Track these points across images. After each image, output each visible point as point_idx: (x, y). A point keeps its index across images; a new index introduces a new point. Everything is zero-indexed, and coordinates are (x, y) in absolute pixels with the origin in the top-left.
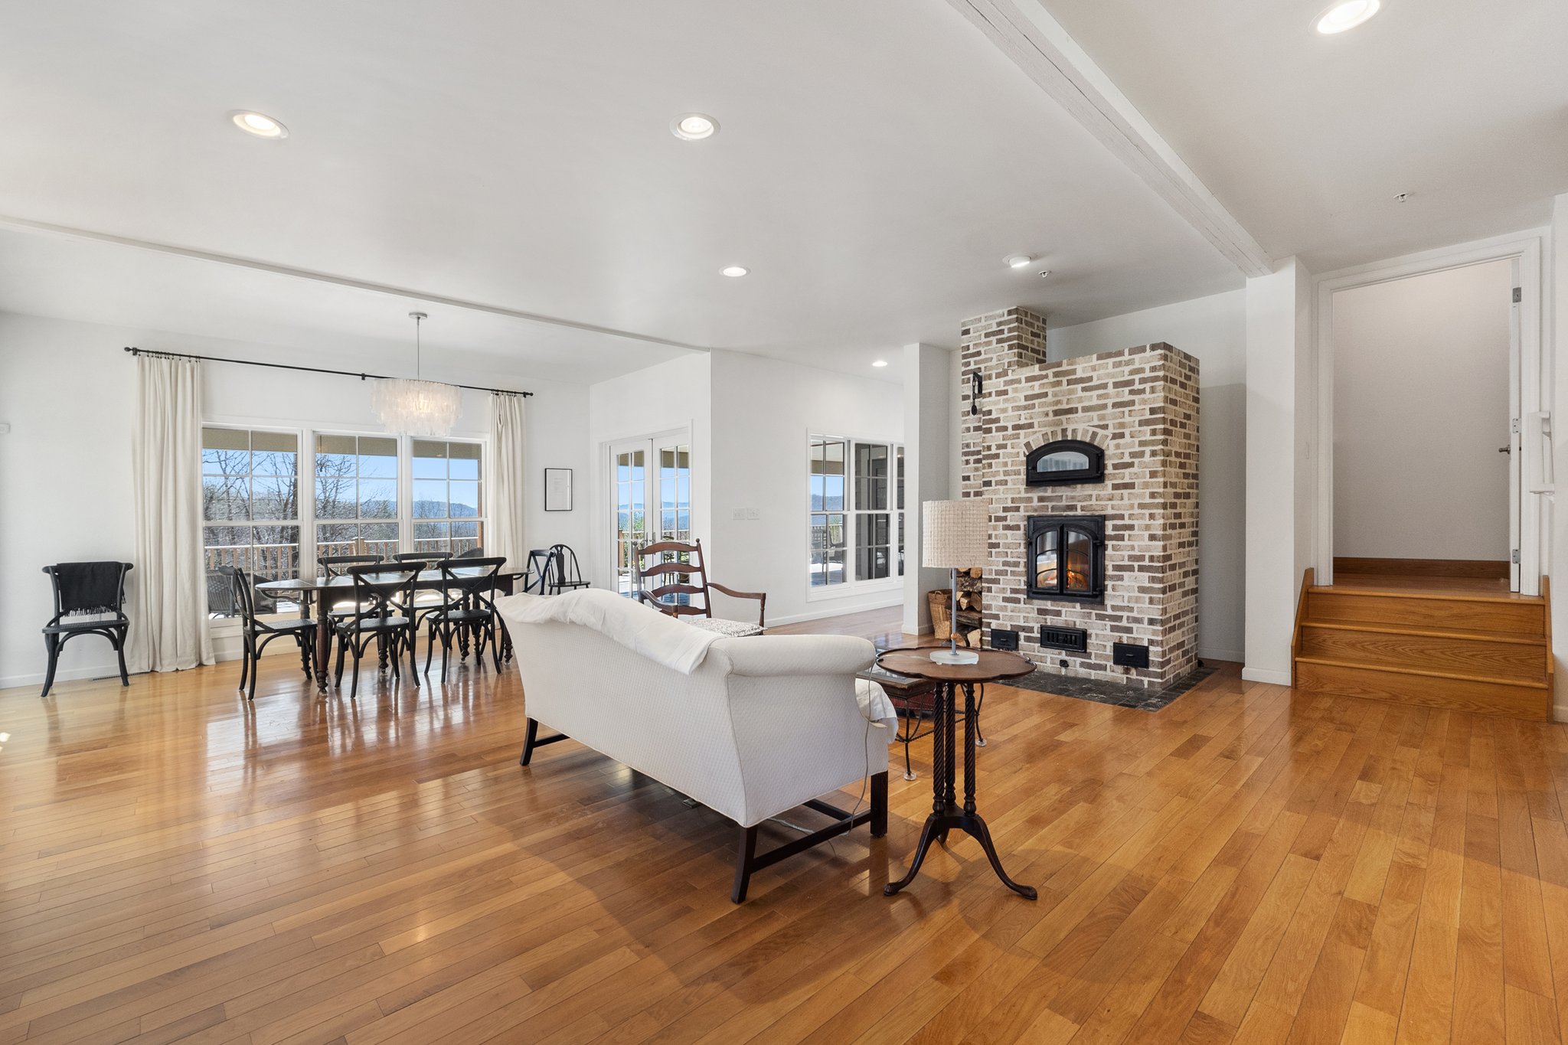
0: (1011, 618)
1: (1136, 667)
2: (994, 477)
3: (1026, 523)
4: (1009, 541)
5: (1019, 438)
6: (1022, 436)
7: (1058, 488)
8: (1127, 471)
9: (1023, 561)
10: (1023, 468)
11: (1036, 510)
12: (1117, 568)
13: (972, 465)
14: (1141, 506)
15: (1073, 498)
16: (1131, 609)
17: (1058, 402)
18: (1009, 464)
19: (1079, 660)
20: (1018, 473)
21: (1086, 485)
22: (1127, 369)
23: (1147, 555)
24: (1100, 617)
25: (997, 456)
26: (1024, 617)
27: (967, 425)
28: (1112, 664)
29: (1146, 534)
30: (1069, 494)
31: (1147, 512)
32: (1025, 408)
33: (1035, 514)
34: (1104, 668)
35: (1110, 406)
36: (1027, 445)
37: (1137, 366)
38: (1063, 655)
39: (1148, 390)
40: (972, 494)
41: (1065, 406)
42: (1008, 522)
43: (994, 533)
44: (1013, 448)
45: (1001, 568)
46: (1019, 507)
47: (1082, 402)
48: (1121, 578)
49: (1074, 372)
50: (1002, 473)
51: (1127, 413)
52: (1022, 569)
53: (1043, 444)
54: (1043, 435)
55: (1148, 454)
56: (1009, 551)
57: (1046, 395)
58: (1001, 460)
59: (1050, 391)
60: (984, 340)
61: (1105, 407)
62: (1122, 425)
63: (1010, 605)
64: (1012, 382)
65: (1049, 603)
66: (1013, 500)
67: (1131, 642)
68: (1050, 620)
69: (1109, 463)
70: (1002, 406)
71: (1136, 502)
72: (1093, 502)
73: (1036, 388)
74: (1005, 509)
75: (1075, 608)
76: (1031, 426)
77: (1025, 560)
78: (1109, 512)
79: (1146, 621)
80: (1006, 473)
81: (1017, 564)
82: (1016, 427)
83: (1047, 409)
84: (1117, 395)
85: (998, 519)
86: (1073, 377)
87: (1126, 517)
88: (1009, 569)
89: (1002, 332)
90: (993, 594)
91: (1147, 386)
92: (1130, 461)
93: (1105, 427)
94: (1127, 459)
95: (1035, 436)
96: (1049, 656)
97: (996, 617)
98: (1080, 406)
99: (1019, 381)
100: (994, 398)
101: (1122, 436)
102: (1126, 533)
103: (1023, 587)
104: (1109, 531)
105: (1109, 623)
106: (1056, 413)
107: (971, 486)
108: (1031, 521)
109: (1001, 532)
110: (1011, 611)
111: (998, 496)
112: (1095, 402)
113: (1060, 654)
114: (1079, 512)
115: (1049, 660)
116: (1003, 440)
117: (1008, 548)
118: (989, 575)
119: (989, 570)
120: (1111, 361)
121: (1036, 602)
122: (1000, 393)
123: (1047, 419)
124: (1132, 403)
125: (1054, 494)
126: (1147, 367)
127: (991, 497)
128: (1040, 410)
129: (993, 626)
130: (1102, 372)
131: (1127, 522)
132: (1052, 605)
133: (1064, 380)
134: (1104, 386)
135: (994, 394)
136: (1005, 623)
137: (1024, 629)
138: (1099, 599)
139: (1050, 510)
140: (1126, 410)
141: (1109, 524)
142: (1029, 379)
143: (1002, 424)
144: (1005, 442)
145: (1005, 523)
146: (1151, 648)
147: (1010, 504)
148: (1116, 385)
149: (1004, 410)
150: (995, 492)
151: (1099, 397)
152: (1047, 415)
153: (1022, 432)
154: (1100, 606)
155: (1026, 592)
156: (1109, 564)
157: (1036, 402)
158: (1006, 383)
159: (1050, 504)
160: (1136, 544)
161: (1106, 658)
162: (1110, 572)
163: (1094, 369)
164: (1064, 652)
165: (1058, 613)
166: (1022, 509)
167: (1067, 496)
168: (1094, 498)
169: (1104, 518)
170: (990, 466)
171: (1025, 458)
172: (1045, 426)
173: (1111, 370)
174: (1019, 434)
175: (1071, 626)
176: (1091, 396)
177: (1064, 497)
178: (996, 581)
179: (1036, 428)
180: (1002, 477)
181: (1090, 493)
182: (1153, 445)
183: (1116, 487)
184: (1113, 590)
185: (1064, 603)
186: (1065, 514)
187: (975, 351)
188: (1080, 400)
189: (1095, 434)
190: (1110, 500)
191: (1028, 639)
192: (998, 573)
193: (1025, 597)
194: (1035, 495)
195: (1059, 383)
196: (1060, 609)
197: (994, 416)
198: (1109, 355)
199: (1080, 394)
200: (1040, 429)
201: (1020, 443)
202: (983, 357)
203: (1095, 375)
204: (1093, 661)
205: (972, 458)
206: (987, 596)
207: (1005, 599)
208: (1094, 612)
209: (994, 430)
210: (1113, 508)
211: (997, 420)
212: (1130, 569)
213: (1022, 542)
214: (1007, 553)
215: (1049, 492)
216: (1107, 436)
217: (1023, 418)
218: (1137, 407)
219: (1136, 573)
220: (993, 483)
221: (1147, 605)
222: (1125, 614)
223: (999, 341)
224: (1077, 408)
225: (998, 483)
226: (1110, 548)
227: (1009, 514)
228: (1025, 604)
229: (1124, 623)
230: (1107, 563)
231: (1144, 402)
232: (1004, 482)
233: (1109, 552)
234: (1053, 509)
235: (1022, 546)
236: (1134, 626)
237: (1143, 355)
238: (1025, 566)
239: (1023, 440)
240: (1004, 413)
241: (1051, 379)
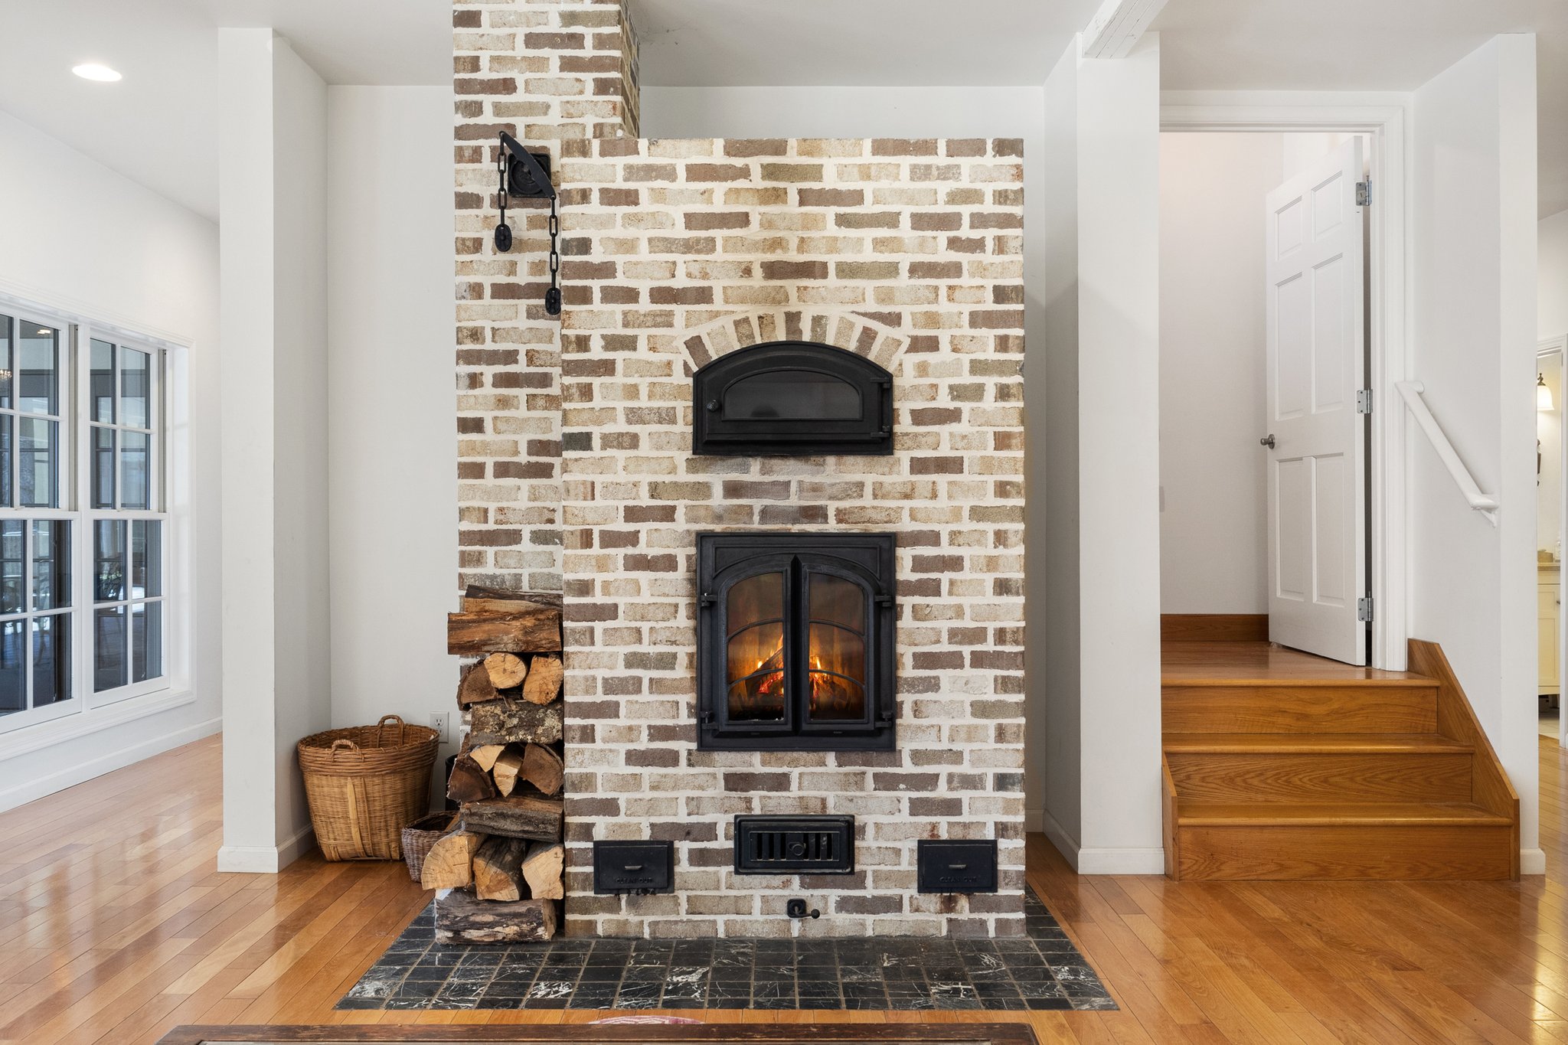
0: (652, 807)
1: (968, 891)
2: (599, 423)
3: (693, 551)
4: (645, 598)
5: (670, 325)
6: (679, 320)
7: (776, 463)
8: (945, 430)
9: (685, 650)
10: (684, 407)
11: (719, 518)
12: (925, 660)
13: (488, 390)
14: (979, 513)
15: (816, 489)
16: (956, 757)
17: (777, 244)
18: (644, 391)
19: (834, 894)
20: (668, 417)
21: (850, 460)
22: (944, 188)
23: (991, 627)
24: (886, 783)
25: (607, 368)
26: (689, 800)
27: (473, 279)
28: (913, 891)
29: (989, 578)
30: (808, 478)
31: (990, 527)
32: (688, 246)
33: (718, 528)
34: (893, 905)
35: (904, 269)
36: (695, 345)
37: (964, 183)
38: (795, 888)
39: (990, 245)
40: (489, 470)
41: (794, 256)
42: (642, 549)
43: (599, 578)
44: (653, 349)
45: (622, 672)
46: (673, 509)
47: (838, 251)
48: (933, 685)
49: (816, 173)
50: (621, 417)
51: (943, 292)
52: (682, 672)
53: (737, 347)
54: (737, 323)
55: (990, 392)
56: (645, 627)
57: (743, 220)
58: (619, 379)
59: (756, 212)
60: (521, 51)
61: (892, 270)
62: (932, 319)
63: (648, 772)
64: (650, 172)
65: (756, 757)
66: (655, 490)
67: (958, 834)
68: (761, 803)
69: (904, 407)
70: (619, 232)
71: (966, 504)
72: (868, 501)
73: (718, 198)
74: (633, 514)
75: (823, 764)
76: (703, 295)
77: (693, 649)
78: (905, 525)
79: (990, 782)
80: (634, 416)
81: (667, 661)
82: (662, 295)
83: (746, 257)
84: (922, 245)
85: (611, 539)
86: (815, 185)
87: (945, 539)
88: (646, 675)
89: (576, 40)
90: (599, 744)
91: (990, 234)
92: (953, 405)
93: (894, 320)
94: (944, 401)
95: (716, 324)
96: (757, 894)
97: (609, 807)
98: (832, 260)
99: (669, 173)
100: (595, 207)
101: (932, 344)
102: (945, 577)
103: (686, 719)
104: (905, 572)
105: (906, 795)
106: (773, 270)
107: (485, 449)
108: (709, 550)
109: (621, 574)
110: (653, 788)
111: (608, 478)
112: (868, 255)
113: (786, 885)
114: (832, 526)
115: (757, 904)
116: (626, 325)
117: (643, 618)
118: (587, 692)
119: (586, 679)
120: (906, 161)
121: (720, 757)
122: (612, 197)
123: (745, 282)
124: (955, 269)
125: (767, 479)
126: (988, 189)
127: (590, 478)
128: (731, 257)
129: (600, 834)
130: (884, 184)
131: (945, 550)
132: (764, 763)
133: (793, 189)
134: (891, 220)
135: (595, 196)
136: (634, 820)
137: (687, 832)
138: (884, 738)
139: (756, 518)
140: (943, 283)
141: (905, 556)
142: (697, 173)
143: (620, 281)
144: (629, 332)
145: (630, 550)
146: (1003, 844)
147: (645, 501)
148: (920, 221)
149: (627, 246)
150: (602, 465)
151: (879, 244)
152: (747, 272)
153: (679, 310)
154: (884, 756)
155: (694, 734)
156: (905, 651)
157: (719, 234)
158: (631, 172)
159: (758, 504)
160: (966, 601)
161: (900, 879)
162: (907, 670)
163: (865, 173)
164: (796, 880)
165: (780, 782)
166: (680, 514)
167: (800, 483)
168: (868, 491)
169: (891, 540)
170: (586, 392)
171: (690, 381)
172: (743, 301)
173: (905, 182)
174: (671, 314)
175: (814, 810)
176: (860, 240)
177: (794, 487)
178: (609, 710)
179: (718, 304)
180: (621, 426)
181: (857, 477)
182: (1002, 373)
183: (920, 466)
184: (917, 713)
185: (795, 754)
186: (796, 528)
187: (495, 76)
188: (833, 244)
189: (868, 335)
190: (907, 496)
191: (700, 858)
192: (610, 686)
193: (694, 746)
194: (717, 476)
195: (778, 196)
196: (785, 769)
197: (596, 256)
198: (901, 147)
199: (832, 229)
200: (730, 307)
201: (674, 338)
202: (519, 97)
203: (868, 188)
204: (869, 892)
205: (488, 372)
206: (581, 752)
207: (634, 758)
208: (870, 771)
209: (597, 295)
210: (913, 518)
211: (606, 270)
212: (953, 661)
213: (683, 602)
214: (638, 631)
215: (754, 471)
216: (899, 343)
217: (681, 271)
218: (965, 280)
219: (968, 671)
220: (596, 442)
221: (991, 744)
222: (943, 770)
223: (568, 65)
224: (825, 265)
225: (612, 441)
226: (907, 612)
227: (644, 528)
228: (690, 764)
229: (942, 792)
230: (901, 648)
231: (982, 270)
232: (627, 440)
233: (906, 622)
234: (765, 514)
235: (683, 612)
236: (965, 795)
237: (977, 160)
238: (690, 665)
239: (680, 332)
240: (627, 252)
241: (757, 181)
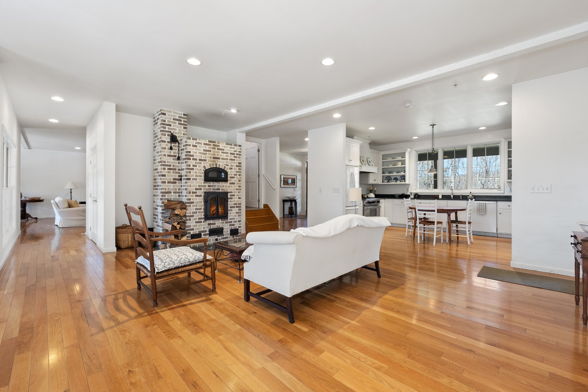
0: (198, 229)
1: (235, 235)
2: (192, 177)
3: (204, 194)
4: (198, 200)
5: (201, 164)
6: (202, 163)
7: (214, 183)
8: (233, 179)
9: (203, 207)
10: (203, 175)
11: (207, 190)
12: (231, 207)
13: (166, 170)
14: (237, 189)
15: (219, 186)
16: (234, 219)
17: (214, 155)
18: (198, 173)
19: (221, 237)
20: (201, 176)
21: (223, 182)
22: (233, 150)
23: (238, 203)
24: (227, 223)
25: (193, 169)
26: (203, 227)
27: (164, 153)
28: (230, 236)
29: (238, 197)
30: (218, 185)
31: (238, 191)
32: (204, 154)
33: (207, 191)
34: (227, 238)
35: (229, 159)
36: (204, 167)
37: (235, 150)
38: (216, 237)
39: (238, 157)
40: (167, 182)
41: (216, 156)
42: (197, 194)
43: (192, 198)
44: (199, 167)
45: (195, 211)
46: (202, 188)
47: (221, 156)
48: (232, 210)
49: (219, 146)
50: (195, 176)
51: (233, 162)
52: (202, 210)
53: (210, 168)
54: (210, 164)
55: (238, 175)
56: (198, 204)
57: (210, 151)
58: (194, 171)
59: (212, 150)
60: (172, 120)
61: (227, 159)
62: (232, 166)
63: (198, 224)
64: (199, 143)
65: (212, 221)
66: (199, 186)
67: (234, 228)
68: (212, 227)
69: (229, 176)
70: (195, 151)
71: (235, 188)
72: (225, 188)
73: (207, 148)
74: (196, 189)
75: (219, 221)
76: (205, 160)
77: (204, 207)
78: (229, 191)
79: (238, 222)
80: (196, 176)
81: (200, 209)
82: (200, 160)
83: (211, 156)
84: (231, 157)
85: (193, 193)
86: (219, 148)
87: (233, 192)
88: (198, 211)
89: (181, 121)
90: (191, 221)
91: (238, 156)
92: (234, 176)
93: (228, 165)
94: (233, 176)
95: (207, 164)
96: (212, 239)
97: (193, 229)
98: (221, 157)
99: (201, 144)
100: (191, 147)
101: (232, 169)
102: (233, 197)
103: (203, 217)
104: (229, 197)
105: (229, 224)
106: (214, 158)
107: (166, 179)
108: (206, 193)
109: (194, 197)
110: (199, 226)
111: (193, 184)
112: (225, 157)
113: (215, 237)
114: (221, 191)
115: (212, 240)
116: (195, 163)
117: (197, 203)
118: (190, 214)
119: (190, 212)
120: (229, 146)
121: (207, 221)
122: (194, 146)
123: (211, 159)
124: (234, 160)
125: (213, 185)
126: (238, 151)
127: (191, 184)
128: (209, 156)
129: (191, 233)
130: (227, 148)
131: (233, 194)
132: (212, 222)
133: (216, 148)
134: (227, 153)
135: (191, 145)
136: (196, 231)
137: (203, 232)
138: (227, 217)
139: (212, 190)
140: (233, 161)
141: (229, 194)
142: (205, 144)
143: (194, 157)
144: (196, 164)
145: (196, 194)
146: (239, 229)
147: (198, 187)
148: (231, 154)
149: (196, 153)
150: (192, 182)
151: (226, 156)
152: (211, 158)
153: (202, 162)
154: (226, 219)
155: (204, 218)
156: (229, 206)
157: (207, 152)
158: (196, 143)
159: (212, 188)
160: (235, 200)
161: (228, 234)
162: (229, 209)
163: (225, 147)
164: (216, 236)
165: (215, 224)
166: (202, 189)
167: (217, 185)
168: (225, 186)
169: (227, 193)
170: (190, 172)
171: (204, 172)
172: (210, 162)
173: (229, 149)
174: (201, 162)
175: (218, 227)
176: (224, 155)
177: (216, 186)
178: (193, 216)
179: (207, 162)
180: (195, 177)
181: (224, 185)
182: (239, 173)
183: (230, 183)
184: (230, 214)
185: (216, 220)
186: (216, 191)
187: (168, 123)
188: (221, 155)
189: (225, 167)
190: (229, 187)
191: (204, 235)
192: (193, 213)
193: (204, 220)
194: (207, 184)
195: (215, 148)
196: (215, 222)
197: (191, 154)
198: (229, 144)
199: (221, 153)
200: (209, 162)
201: (202, 166)
202: (172, 127)
203: (225, 149)
204: (225, 236)
206: (189, 222)
207: (196, 222)
208: (225, 221)
209: (191, 159)
210: (230, 190)
211: (193, 156)
212: (234, 207)
213: (203, 201)
214: (197, 205)
215: (211, 184)
216: (228, 168)
217: (203, 157)
218: (235, 161)
219: (235, 208)
220: (191, 179)
221: (238, 217)
222: (233, 220)
223: (179, 124)
224: (220, 158)
225: (193, 179)
226: (229, 201)
227: (198, 191)
228: (203, 223)
229: (233, 223)
230: (228, 206)
231: (237, 160)
232: (195, 179)
233: (229, 203)
234: (213, 189)
235: (203, 202)
236: (235, 223)
237: (237, 147)
238: (203, 210)
239: (203, 165)
240: (196, 154)
241: (212, 146)
